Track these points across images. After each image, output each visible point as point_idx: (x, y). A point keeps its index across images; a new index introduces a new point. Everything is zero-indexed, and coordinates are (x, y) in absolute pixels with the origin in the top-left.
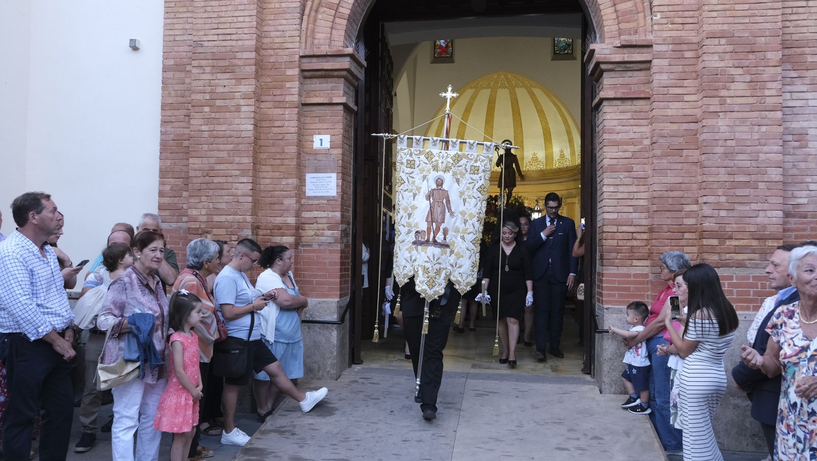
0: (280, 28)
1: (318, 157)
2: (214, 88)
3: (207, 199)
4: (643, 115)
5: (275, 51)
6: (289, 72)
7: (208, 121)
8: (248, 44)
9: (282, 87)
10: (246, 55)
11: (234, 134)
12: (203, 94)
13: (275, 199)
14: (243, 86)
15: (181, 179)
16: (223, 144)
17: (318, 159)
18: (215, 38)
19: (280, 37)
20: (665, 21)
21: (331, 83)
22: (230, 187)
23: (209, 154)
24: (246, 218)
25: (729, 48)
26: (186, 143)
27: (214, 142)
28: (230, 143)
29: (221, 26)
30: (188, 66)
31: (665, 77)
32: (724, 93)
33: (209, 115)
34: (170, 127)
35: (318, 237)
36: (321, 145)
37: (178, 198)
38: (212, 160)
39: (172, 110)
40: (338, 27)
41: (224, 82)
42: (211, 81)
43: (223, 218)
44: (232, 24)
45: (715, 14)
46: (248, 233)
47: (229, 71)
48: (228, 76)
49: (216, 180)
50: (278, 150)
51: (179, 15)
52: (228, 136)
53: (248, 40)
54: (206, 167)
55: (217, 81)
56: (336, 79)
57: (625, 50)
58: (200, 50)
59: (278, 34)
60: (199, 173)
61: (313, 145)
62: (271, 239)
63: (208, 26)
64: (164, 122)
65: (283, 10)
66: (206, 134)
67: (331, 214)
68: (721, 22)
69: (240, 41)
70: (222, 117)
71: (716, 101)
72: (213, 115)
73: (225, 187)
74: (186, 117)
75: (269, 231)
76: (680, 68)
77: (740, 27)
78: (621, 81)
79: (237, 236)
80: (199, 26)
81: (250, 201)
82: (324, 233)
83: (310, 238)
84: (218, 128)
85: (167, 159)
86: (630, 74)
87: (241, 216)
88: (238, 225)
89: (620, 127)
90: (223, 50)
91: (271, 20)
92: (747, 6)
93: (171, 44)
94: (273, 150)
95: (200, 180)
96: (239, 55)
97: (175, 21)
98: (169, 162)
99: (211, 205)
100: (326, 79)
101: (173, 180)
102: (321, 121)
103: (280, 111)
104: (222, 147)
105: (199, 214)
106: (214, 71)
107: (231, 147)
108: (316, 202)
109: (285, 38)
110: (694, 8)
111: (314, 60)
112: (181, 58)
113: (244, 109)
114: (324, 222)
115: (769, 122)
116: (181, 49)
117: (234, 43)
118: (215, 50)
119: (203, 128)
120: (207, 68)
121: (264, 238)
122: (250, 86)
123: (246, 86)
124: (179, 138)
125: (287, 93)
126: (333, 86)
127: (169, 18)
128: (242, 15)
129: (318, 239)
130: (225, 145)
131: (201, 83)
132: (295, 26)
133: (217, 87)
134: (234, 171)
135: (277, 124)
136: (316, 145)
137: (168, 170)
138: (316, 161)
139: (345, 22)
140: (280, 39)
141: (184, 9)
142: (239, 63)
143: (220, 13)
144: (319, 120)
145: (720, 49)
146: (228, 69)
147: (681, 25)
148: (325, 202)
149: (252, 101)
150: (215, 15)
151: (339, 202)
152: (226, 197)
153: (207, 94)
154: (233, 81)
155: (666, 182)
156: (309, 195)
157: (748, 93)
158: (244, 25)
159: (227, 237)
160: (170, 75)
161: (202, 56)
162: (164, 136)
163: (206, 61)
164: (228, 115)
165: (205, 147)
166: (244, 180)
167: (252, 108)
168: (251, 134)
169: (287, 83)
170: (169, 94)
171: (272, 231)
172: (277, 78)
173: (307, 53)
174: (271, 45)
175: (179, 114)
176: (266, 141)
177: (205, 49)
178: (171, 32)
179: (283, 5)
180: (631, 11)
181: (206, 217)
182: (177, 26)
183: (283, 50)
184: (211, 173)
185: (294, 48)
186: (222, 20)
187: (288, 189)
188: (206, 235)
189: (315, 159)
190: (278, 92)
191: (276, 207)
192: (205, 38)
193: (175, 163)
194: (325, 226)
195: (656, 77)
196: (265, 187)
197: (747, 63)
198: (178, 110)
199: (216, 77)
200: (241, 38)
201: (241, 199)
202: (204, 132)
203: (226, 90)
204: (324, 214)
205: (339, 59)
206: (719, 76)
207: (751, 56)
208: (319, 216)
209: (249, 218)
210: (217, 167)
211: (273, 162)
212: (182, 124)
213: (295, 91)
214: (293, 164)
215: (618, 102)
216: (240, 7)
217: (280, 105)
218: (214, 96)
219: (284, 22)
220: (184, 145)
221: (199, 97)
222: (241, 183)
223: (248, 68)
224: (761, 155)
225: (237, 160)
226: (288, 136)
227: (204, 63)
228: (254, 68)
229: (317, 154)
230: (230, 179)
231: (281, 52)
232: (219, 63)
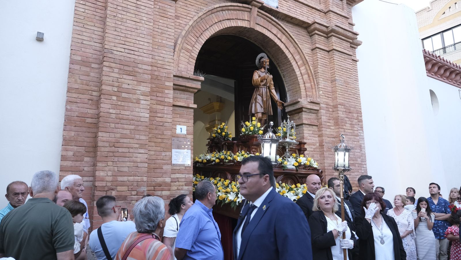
0: (162, 55)
1: (179, 139)
2: (121, 84)
3: (113, 164)
4: (315, 133)
5: (158, 68)
6: (167, 84)
7: (115, 106)
8: (146, 60)
9: (162, 92)
10: (144, 67)
11: (135, 118)
12: (112, 87)
13: (157, 165)
14: (142, 87)
15: (84, 147)
16: (126, 124)
17: (180, 141)
18: (123, 50)
19: (162, 61)
20: (323, 95)
21: (187, 95)
22: (131, 156)
23: (115, 130)
24: (143, 179)
25: (345, 110)
26: (89, 120)
27: (119, 122)
28: (132, 124)
29: (126, 43)
30: (92, 64)
31: (325, 117)
32: (345, 127)
33: (116, 102)
34: (75, 106)
35: (179, 191)
36: (181, 132)
37: (79, 162)
38: (118, 135)
39: (78, 94)
40: (191, 63)
41: (128, 82)
42: (119, 79)
43: (125, 179)
44: (135, 44)
45: (340, 96)
46: (144, 190)
47: (132, 75)
48: (131, 78)
49: (120, 150)
50: (160, 133)
51: (86, 26)
52: (130, 119)
53: (146, 57)
54: (113, 140)
55: (123, 80)
56: (190, 93)
57: (311, 104)
58: (110, 56)
59: (161, 58)
60: (107, 144)
61: (176, 131)
62: (154, 193)
63: (117, 41)
64: (69, 102)
65: (164, 45)
66: (113, 116)
67: (187, 176)
68: (341, 99)
69: (140, 57)
70: (127, 105)
71: (343, 130)
72: (119, 103)
73: (127, 156)
74: (90, 101)
75: (153, 188)
76: (328, 115)
77: (347, 102)
78: (308, 117)
79: (136, 192)
80: (110, 39)
81: (147, 166)
82: (183, 188)
83: (174, 191)
84: (123, 112)
85: (71, 130)
86: (311, 114)
87: (140, 177)
88: (137, 183)
89: (309, 137)
90: (128, 59)
91: (156, 49)
92: (347, 95)
93: (79, 45)
94: (156, 132)
95: (107, 149)
96: (140, 66)
97: (84, 30)
98: (73, 134)
99: (116, 169)
100: (184, 92)
101: (76, 147)
102: (180, 117)
103: (161, 107)
104: (126, 126)
105: (106, 175)
106: (121, 72)
107: (133, 127)
108: (178, 168)
109: (165, 62)
110: (331, 91)
111: (181, 79)
112: (87, 57)
113: (142, 102)
114: (183, 181)
115: (356, 141)
116: (88, 51)
117: (136, 57)
118: (122, 58)
119: (111, 111)
120: (114, 69)
121: (150, 192)
122: (147, 88)
123: (145, 87)
124: (83, 116)
125: (166, 96)
126: (188, 97)
127: (79, 26)
128: (142, 40)
129: (179, 192)
130: (128, 126)
131: (111, 79)
132: (171, 57)
133: (123, 84)
134: (135, 145)
135: (159, 115)
136: (178, 131)
137: (72, 140)
138: (178, 142)
139: (195, 62)
140: (161, 62)
141: (92, 24)
142: (140, 71)
143: (127, 35)
144: (180, 116)
145: (342, 110)
146: (132, 73)
147: (327, 97)
148: (184, 168)
149: (148, 98)
150: (123, 35)
151: (192, 168)
152: (128, 163)
153: (115, 87)
154: (135, 82)
155: (328, 162)
156: (174, 163)
157: (350, 128)
158: (144, 47)
159: (128, 193)
160: (77, 67)
161: (112, 60)
162: (69, 113)
163: (115, 64)
164: (131, 104)
165: (113, 125)
166: (142, 151)
167: (148, 103)
168: (147, 120)
169: (165, 90)
170: (76, 81)
171: (155, 187)
172: (159, 86)
173: (178, 74)
174: (156, 64)
175: (84, 97)
176: (151, 125)
177: (114, 56)
178: (79, 37)
179: (164, 42)
180: (310, 87)
181: (111, 178)
182: (84, 34)
183: (163, 69)
184: (117, 145)
185: (170, 70)
186: (128, 40)
187: (166, 159)
188: (110, 191)
189: (178, 141)
190: (160, 95)
191: (158, 171)
192: (115, 48)
193: (79, 134)
194: (184, 183)
195: (323, 117)
196: (150, 157)
197: (349, 117)
198: (83, 94)
199: (123, 77)
200: (141, 55)
201: (140, 165)
202: (112, 114)
203: (130, 87)
204: (183, 176)
205: (195, 82)
206: (343, 120)
207: (350, 114)
208: (180, 177)
209: (145, 179)
210: (122, 140)
211: (156, 140)
212: (86, 105)
213: (171, 96)
214: (169, 142)
215: (307, 126)
216: (141, 35)
217: (161, 103)
218: (120, 90)
219: (164, 52)
220: (87, 121)
221: (109, 88)
222: (140, 153)
223: (146, 76)
224: (356, 153)
225: (137, 137)
226: (166, 124)
227: (113, 65)
228: (150, 76)
229: (178, 137)
230: (131, 150)
231: (162, 70)
232: (125, 67)
